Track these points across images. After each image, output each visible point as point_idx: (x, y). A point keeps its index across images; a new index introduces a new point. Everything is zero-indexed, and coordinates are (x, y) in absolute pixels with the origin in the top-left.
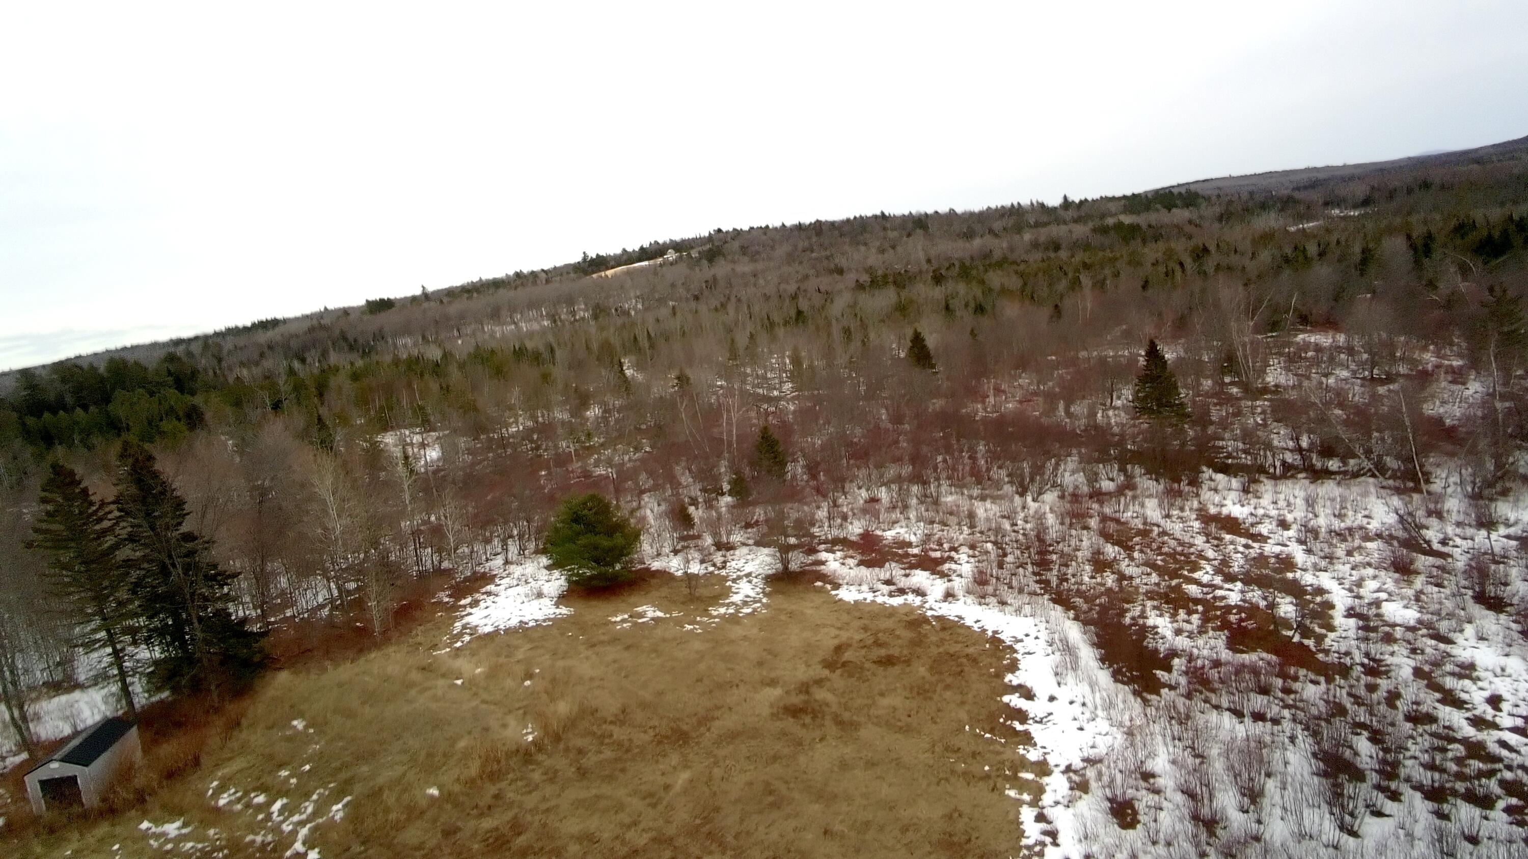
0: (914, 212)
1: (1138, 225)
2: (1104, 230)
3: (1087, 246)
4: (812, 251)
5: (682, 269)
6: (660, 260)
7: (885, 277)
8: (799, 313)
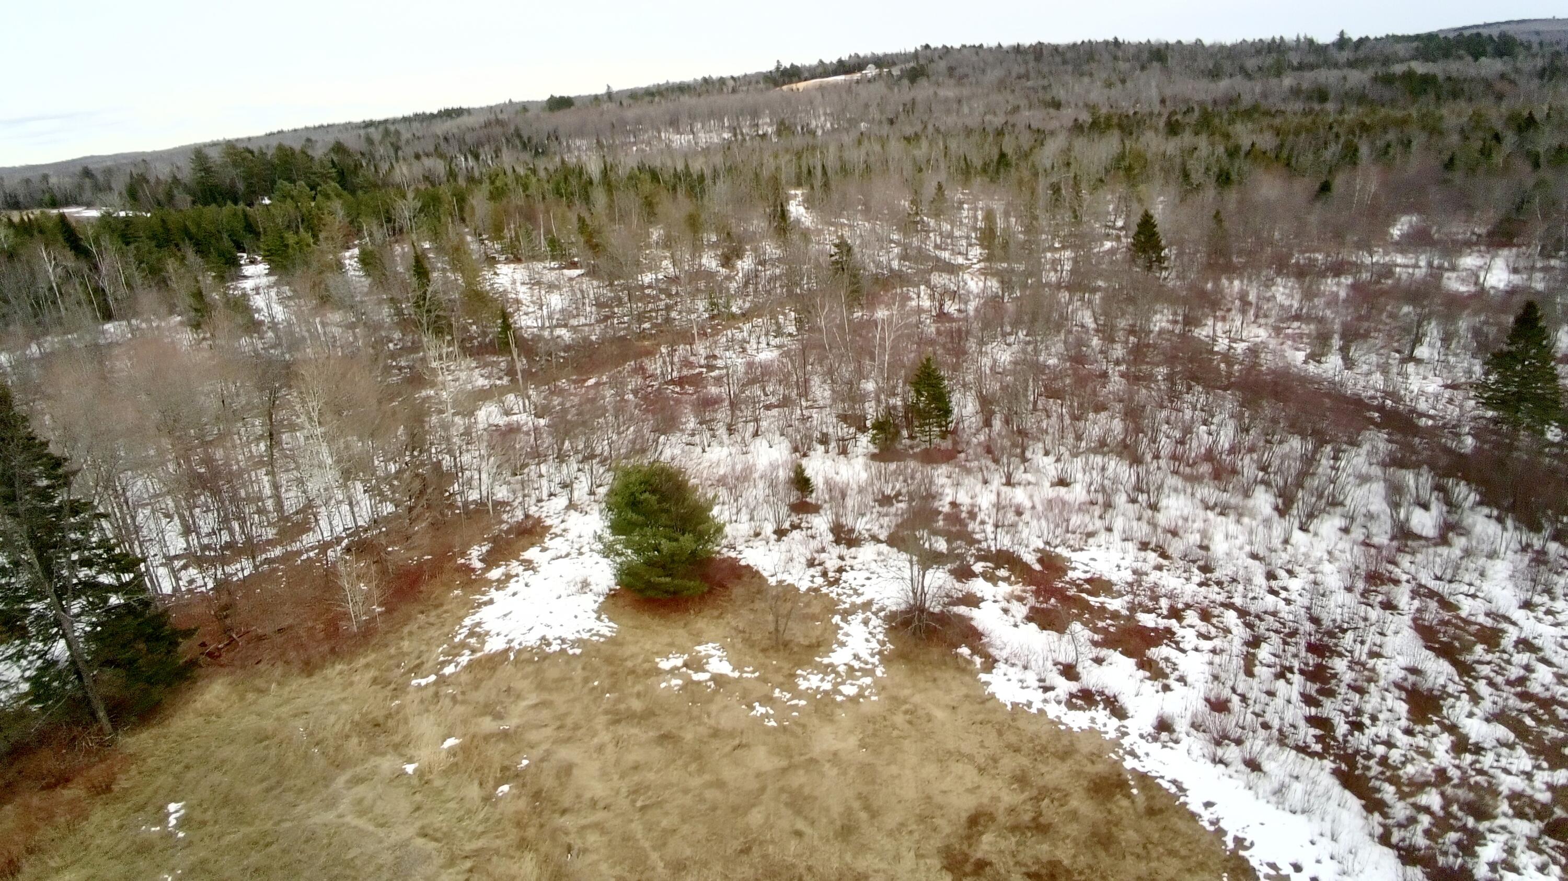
0: (1153, 41)
1: (1434, 77)
2: (1388, 80)
3: (1361, 99)
4: (1028, 80)
5: (880, 88)
6: (857, 76)
7: (1108, 118)
8: (1003, 155)
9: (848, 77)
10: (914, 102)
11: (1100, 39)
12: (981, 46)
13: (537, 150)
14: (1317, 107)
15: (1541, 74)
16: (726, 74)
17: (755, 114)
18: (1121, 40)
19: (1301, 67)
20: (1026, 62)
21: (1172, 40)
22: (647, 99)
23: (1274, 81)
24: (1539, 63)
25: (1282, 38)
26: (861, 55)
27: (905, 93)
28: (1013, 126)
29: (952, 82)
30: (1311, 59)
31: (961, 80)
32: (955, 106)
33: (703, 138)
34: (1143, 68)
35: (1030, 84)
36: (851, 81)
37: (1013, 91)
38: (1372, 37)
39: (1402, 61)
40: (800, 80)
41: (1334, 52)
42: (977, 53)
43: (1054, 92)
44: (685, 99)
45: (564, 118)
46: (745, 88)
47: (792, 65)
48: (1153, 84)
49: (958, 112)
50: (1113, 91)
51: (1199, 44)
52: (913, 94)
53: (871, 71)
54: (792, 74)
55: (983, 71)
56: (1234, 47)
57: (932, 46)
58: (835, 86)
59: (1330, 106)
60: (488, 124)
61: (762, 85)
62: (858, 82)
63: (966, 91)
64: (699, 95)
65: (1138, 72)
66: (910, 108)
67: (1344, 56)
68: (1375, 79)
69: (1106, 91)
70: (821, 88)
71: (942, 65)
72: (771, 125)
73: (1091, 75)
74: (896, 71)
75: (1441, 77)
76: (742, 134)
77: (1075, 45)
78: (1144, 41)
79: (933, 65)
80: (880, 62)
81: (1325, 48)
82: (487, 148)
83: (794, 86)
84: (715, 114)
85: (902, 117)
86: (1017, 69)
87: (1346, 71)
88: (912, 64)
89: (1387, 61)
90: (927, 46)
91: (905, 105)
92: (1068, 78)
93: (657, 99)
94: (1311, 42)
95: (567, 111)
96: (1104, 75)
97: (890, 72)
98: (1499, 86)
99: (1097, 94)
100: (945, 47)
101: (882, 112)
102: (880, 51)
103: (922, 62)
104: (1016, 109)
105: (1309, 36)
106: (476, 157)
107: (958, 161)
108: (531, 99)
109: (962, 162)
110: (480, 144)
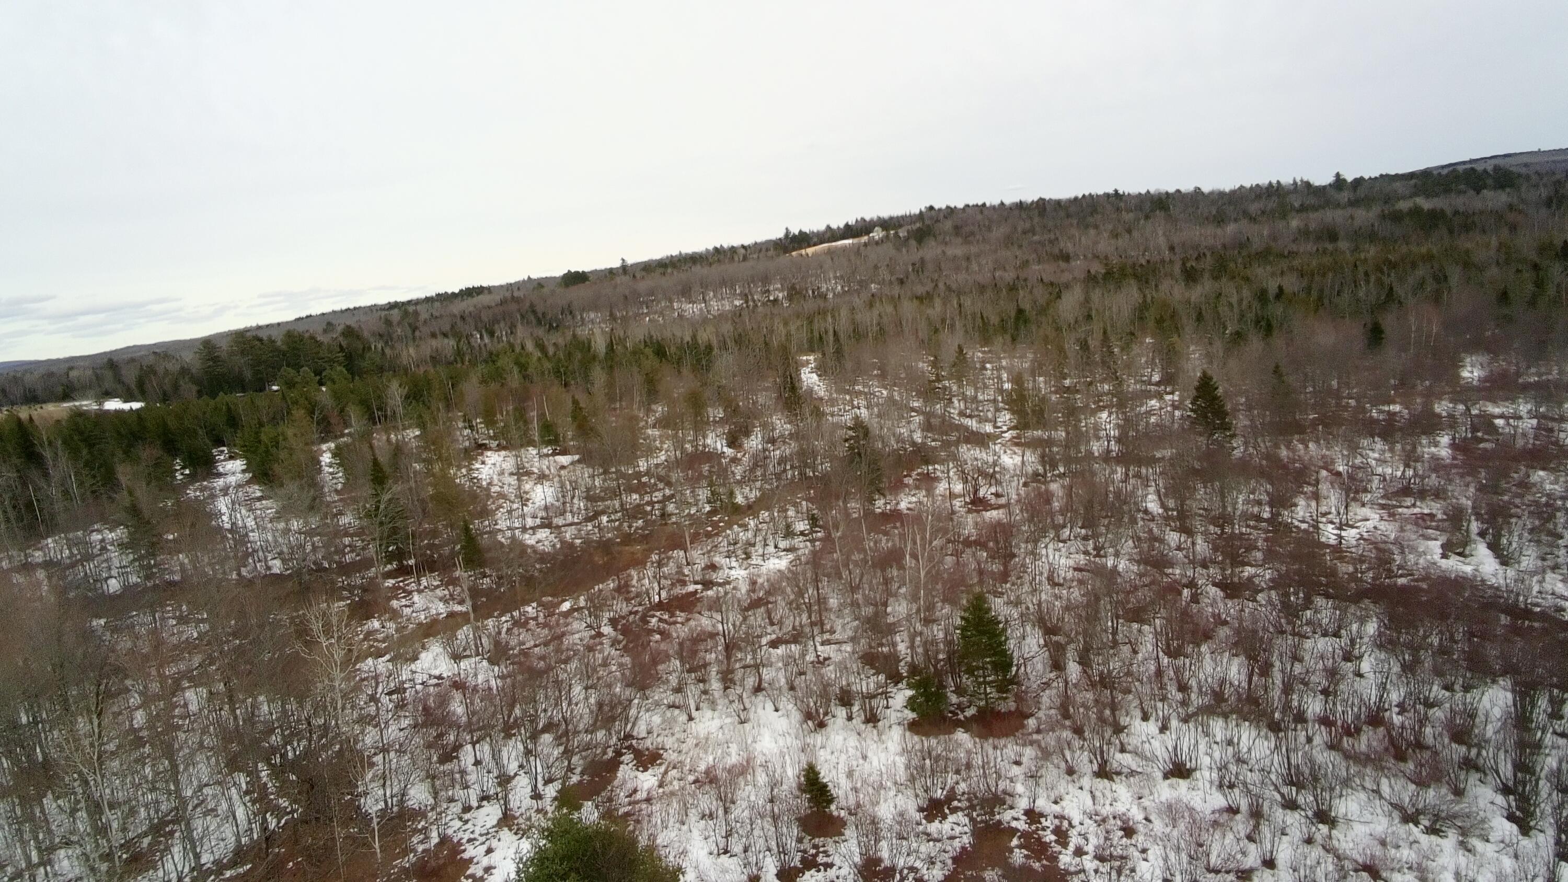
5: (888, 249)
6: (865, 239)
7: (1122, 269)
8: (1020, 312)
9: (856, 241)
10: (922, 260)
11: (1101, 192)
12: (984, 205)
13: (551, 325)
14: (1330, 247)
15: (1549, 203)
16: (736, 243)
17: (766, 280)
18: (1121, 192)
19: (1303, 209)
20: (1031, 219)
21: (1171, 190)
22: (662, 270)
23: (1281, 225)
24: (1544, 193)
25: (1278, 182)
26: (868, 218)
27: (913, 254)
28: (1025, 280)
29: (959, 240)
30: (1312, 200)
31: (968, 238)
32: (964, 264)
33: (715, 305)
34: (1147, 217)
35: (1036, 238)
36: (859, 244)
37: (1020, 246)
38: (1367, 177)
39: (1404, 198)
40: (809, 246)
41: (1332, 192)
42: (982, 212)
43: (1062, 245)
44: (697, 269)
45: (578, 293)
46: (755, 256)
47: (800, 232)
48: (1160, 233)
49: (967, 269)
50: (1120, 242)
51: (1198, 191)
52: (921, 253)
53: (877, 234)
54: (802, 240)
55: (989, 229)
56: (1233, 192)
57: (936, 207)
58: (844, 249)
59: (1343, 245)
60: (503, 302)
61: (771, 253)
62: (865, 245)
63: (974, 249)
64: (711, 264)
65: (1142, 222)
66: (920, 267)
67: (1345, 196)
68: (1383, 217)
69: (1113, 242)
70: (830, 253)
71: (948, 225)
72: (782, 290)
73: (1096, 227)
74: (902, 233)
75: (1449, 212)
76: (754, 301)
77: (1076, 199)
78: (1143, 191)
79: (940, 225)
80: (886, 224)
81: (1321, 190)
82: (502, 324)
83: (803, 252)
84: (726, 282)
85: (912, 277)
86: (1021, 226)
87: (1350, 211)
88: (918, 225)
89: (1387, 200)
90: (931, 208)
91: (913, 264)
92: (1074, 232)
93: (669, 270)
94: (1308, 184)
95: (581, 285)
96: (1110, 227)
97: (896, 234)
98: (1511, 217)
99: (1105, 245)
100: (948, 207)
101: (892, 274)
102: (885, 214)
103: (927, 222)
104: (1026, 263)
105: (1305, 179)
106: (491, 334)
107: (974, 319)
108: (548, 275)
109: (979, 321)
110: (496, 321)
